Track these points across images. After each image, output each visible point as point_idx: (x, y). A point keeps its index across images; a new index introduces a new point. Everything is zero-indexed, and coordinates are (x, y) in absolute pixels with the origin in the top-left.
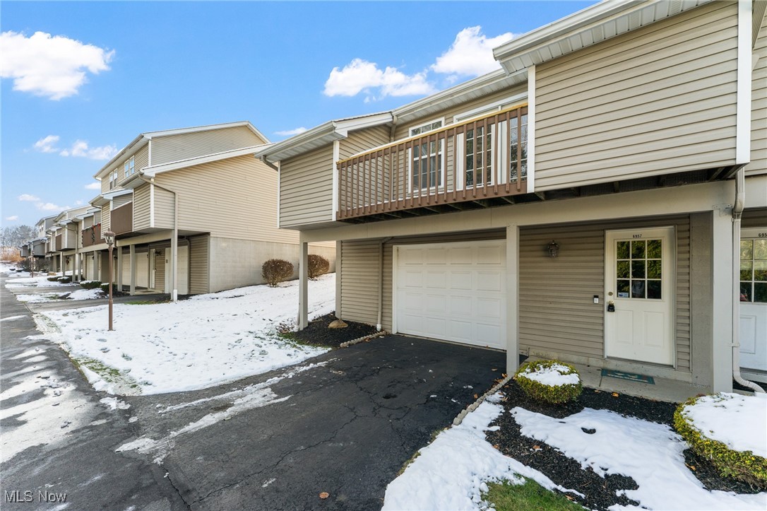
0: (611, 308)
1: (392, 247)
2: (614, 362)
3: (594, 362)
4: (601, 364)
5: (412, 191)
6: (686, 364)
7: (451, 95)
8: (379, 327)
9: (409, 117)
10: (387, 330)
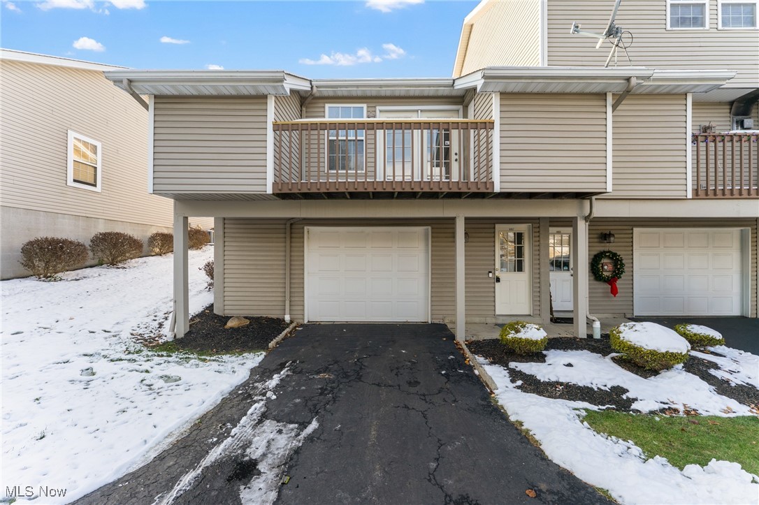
0: (498, 280)
1: (303, 228)
2: (501, 318)
3: (491, 320)
4: (494, 321)
5: (328, 171)
6: (538, 312)
7: (381, 86)
8: (287, 318)
9: (329, 92)
10: (298, 321)
